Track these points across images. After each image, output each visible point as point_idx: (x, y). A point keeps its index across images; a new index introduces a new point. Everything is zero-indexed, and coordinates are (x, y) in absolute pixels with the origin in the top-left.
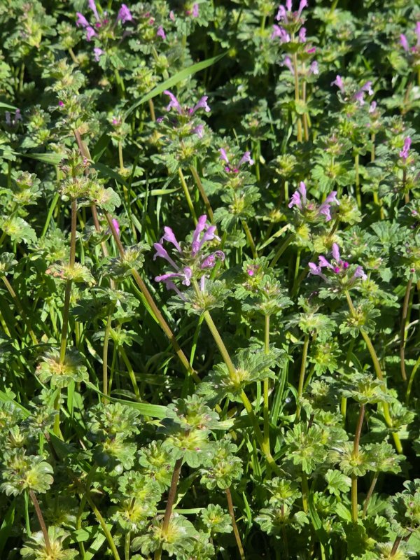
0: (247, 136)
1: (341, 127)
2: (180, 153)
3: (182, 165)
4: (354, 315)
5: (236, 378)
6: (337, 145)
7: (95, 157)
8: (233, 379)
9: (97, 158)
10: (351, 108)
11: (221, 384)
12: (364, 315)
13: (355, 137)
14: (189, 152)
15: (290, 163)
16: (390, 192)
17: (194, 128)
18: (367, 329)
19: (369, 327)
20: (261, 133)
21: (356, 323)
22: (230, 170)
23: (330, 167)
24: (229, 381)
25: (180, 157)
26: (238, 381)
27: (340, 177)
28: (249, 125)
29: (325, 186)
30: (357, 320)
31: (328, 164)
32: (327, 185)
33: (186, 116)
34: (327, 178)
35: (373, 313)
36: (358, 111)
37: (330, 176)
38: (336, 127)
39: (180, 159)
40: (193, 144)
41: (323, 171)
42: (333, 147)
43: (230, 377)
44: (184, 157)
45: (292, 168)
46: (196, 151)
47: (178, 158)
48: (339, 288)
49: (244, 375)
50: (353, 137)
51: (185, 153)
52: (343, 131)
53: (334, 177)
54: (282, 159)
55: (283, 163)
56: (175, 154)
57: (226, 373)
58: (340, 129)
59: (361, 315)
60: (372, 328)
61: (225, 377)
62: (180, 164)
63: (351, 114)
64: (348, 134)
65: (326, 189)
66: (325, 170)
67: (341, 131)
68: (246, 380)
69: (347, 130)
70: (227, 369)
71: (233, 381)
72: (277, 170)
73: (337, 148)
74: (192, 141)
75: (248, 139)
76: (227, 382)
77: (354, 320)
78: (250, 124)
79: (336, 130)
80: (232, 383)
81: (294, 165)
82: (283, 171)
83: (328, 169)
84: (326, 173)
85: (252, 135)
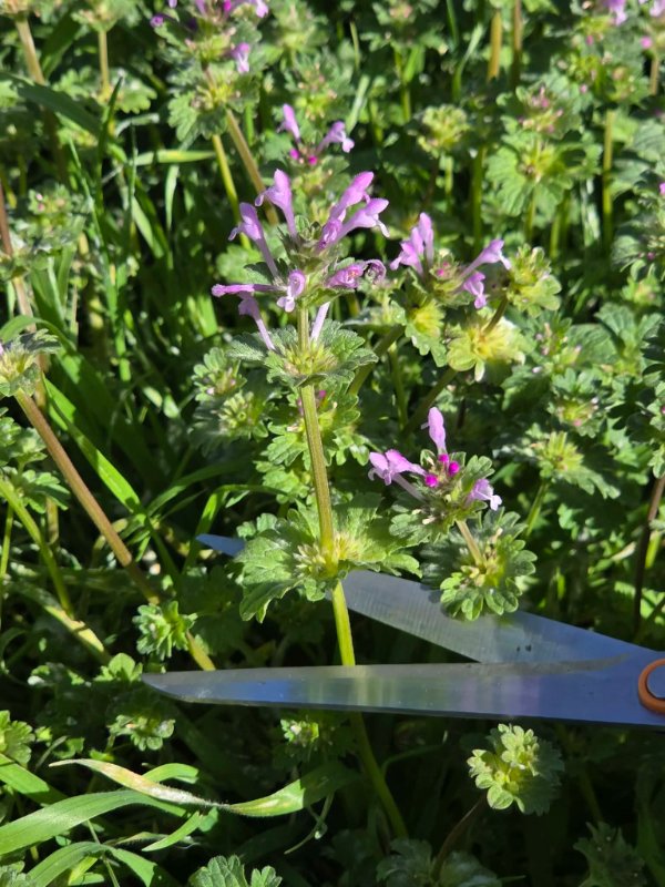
0: (383, 37)
1: (573, 58)
2: (203, 95)
3: (202, 125)
4: (478, 562)
5: (332, 548)
6: (549, 113)
7: (48, 59)
8: (326, 551)
9: (51, 63)
10: (598, 24)
11: (296, 556)
12: (500, 562)
13: (601, 85)
14: (223, 94)
15: (451, 127)
16: (637, 256)
17: (233, 46)
18: (502, 601)
19: (505, 596)
20: (414, 33)
21: (481, 580)
22: (300, 155)
23: (532, 154)
24: (315, 554)
25: (203, 105)
26: (335, 559)
27: (551, 180)
28: (388, 14)
29: (513, 198)
30: (483, 571)
31: (529, 148)
32: (518, 197)
33: (215, 20)
34: (522, 180)
35: (519, 560)
36: (613, 31)
37: (529, 176)
38: (563, 58)
39: (202, 108)
40: (235, 77)
41: (515, 162)
42: (539, 118)
43: (320, 546)
44: (210, 106)
45: (456, 139)
46: (238, 94)
47: (197, 105)
48: (437, 514)
49: (352, 550)
50: (597, 84)
51: (213, 95)
52: (578, 68)
53: (538, 179)
54: (435, 116)
55: (437, 126)
56: (191, 95)
57: (315, 533)
58: (570, 64)
59: (492, 562)
60: (510, 601)
61: (310, 541)
62: (199, 119)
63: (595, 36)
64: (587, 77)
65: (515, 204)
66: (520, 161)
67: (573, 68)
68: (351, 559)
69: (585, 68)
70: (317, 525)
71: (326, 557)
72: (421, 141)
73: (548, 120)
74: (235, 69)
75: (384, 43)
76: (312, 554)
77: (476, 571)
78: (392, 12)
79: (562, 65)
80: (322, 560)
81: (462, 132)
82: (436, 143)
83: (527, 159)
84: (523, 167)
85: (396, 36)
